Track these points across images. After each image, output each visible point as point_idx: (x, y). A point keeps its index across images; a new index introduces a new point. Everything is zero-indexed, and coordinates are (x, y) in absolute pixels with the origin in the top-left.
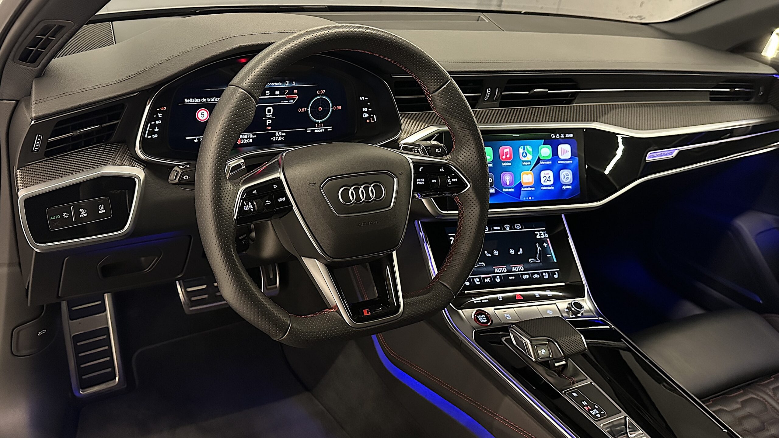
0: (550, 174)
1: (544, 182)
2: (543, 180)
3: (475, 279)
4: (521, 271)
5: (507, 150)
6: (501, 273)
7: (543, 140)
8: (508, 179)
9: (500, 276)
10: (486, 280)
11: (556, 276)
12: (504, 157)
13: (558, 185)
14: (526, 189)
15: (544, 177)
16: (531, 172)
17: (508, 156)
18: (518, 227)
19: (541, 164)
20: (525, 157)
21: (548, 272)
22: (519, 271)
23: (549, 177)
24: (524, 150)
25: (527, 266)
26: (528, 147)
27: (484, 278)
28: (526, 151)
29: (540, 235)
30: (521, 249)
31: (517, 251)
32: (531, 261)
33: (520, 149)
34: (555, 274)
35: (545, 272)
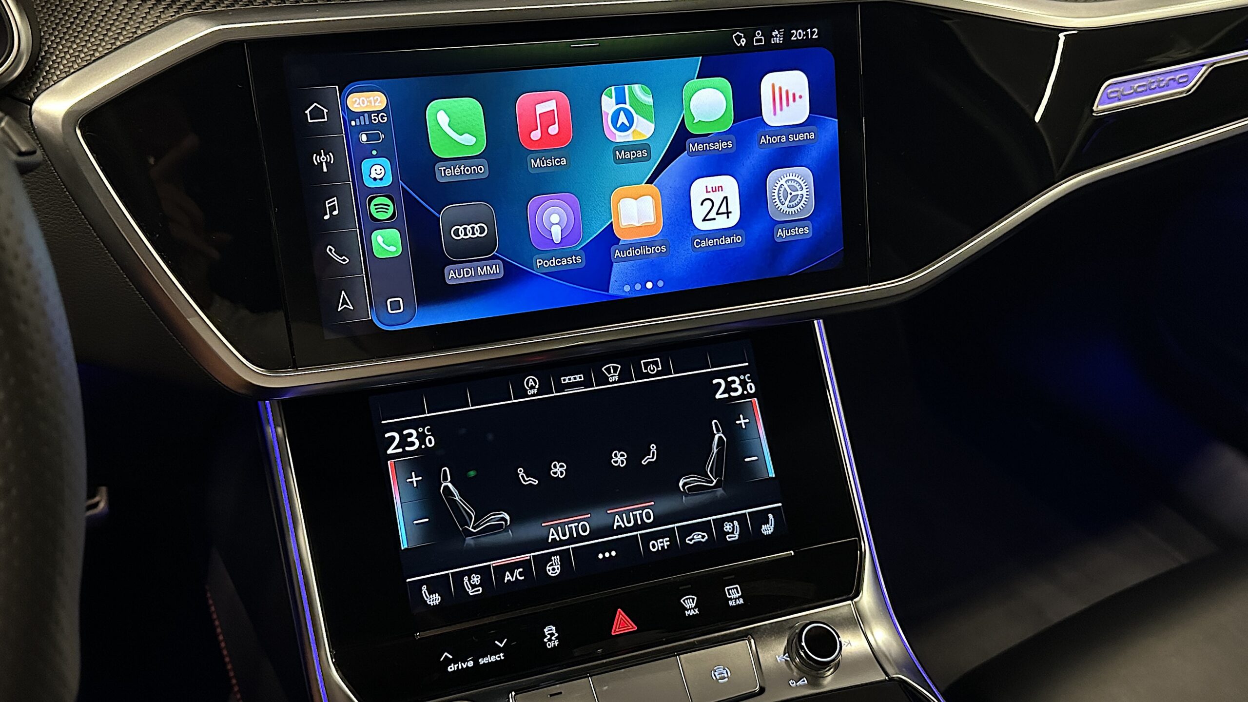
0: (729, 186)
1: (704, 220)
2: (698, 213)
3: (466, 579)
4: (645, 526)
5: (551, 105)
6: (571, 540)
7: (701, 57)
8: (555, 218)
9: (564, 555)
10: (508, 577)
11: (767, 529)
12: (536, 135)
13: (758, 228)
14: (631, 252)
15: (702, 204)
16: (653, 185)
17: (553, 130)
18: (652, 367)
19: (691, 154)
20: (624, 128)
21: (741, 519)
22: (636, 527)
23: (726, 198)
24: (621, 100)
25: (668, 504)
26: (636, 87)
27: (501, 570)
28: (627, 106)
29: (728, 389)
30: (653, 448)
31: (636, 454)
32: (685, 484)
33: (604, 97)
34: (767, 522)
35: (730, 519)
